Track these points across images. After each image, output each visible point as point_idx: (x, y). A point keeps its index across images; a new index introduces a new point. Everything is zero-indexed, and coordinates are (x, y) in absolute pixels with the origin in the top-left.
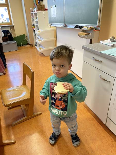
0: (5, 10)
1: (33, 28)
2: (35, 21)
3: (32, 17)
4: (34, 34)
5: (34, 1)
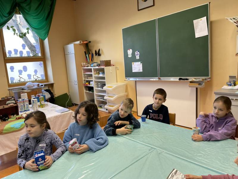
0: (40, 65)
1: (87, 85)
2: (94, 77)
3: (84, 72)
4: (85, 92)
5: (87, 55)
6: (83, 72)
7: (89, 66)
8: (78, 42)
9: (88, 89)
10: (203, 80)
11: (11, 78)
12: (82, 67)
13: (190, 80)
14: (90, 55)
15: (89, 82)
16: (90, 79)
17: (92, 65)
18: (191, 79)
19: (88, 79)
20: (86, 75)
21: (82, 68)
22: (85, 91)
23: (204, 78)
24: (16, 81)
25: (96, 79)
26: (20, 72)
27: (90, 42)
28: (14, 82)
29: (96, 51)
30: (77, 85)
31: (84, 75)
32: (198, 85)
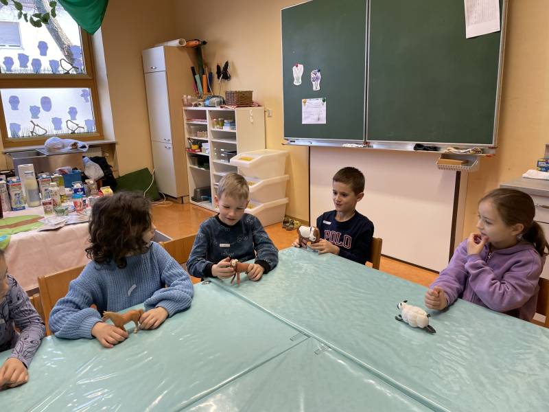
0: (84, 95)
1: (194, 151)
2: (212, 131)
3: (188, 120)
4: (191, 167)
5: (197, 77)
6: (185, 117)
7: (200, 104)
8: (175, 43)
9: (196, 162)
10: (477, 151)
11: (11, 124)
12: (185, 106)
13: (443, 151)
14: (204, 76)
15: (199, 143)
16: (201, 137)
17: (207, 103)
18: (447, 148)
19: (196, 136)
20: (192, 127)
21: (184, 108)
22: (189, 165)
23: (479, 146)
24: (24, 132)
25: (215, 138)
26: (35, 111)
27: (204, 43)
28: (20, 134)
29: (218, 67)
30: (171, 150)
31: (189, 125)
32: (462, 164)
